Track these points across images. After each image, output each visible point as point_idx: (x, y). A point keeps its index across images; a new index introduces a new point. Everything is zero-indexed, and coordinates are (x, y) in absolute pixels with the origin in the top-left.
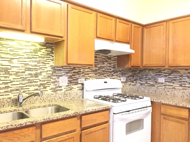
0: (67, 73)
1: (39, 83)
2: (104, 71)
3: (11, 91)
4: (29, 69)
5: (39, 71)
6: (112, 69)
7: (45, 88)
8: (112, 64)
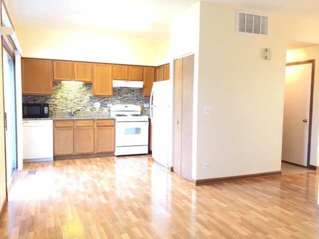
0: (99, 100)
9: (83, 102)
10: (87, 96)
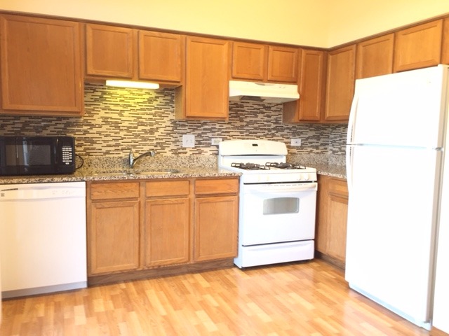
0: (194, 130)
1: (155, 142)
2: (256, 128)
3: (122, 149)
4: (143, 124)
5: (155, 127)
6: (273, 126)
7: (163, 148)
8: (273, 118)
9: (156, 134)
10: (165, 119)
